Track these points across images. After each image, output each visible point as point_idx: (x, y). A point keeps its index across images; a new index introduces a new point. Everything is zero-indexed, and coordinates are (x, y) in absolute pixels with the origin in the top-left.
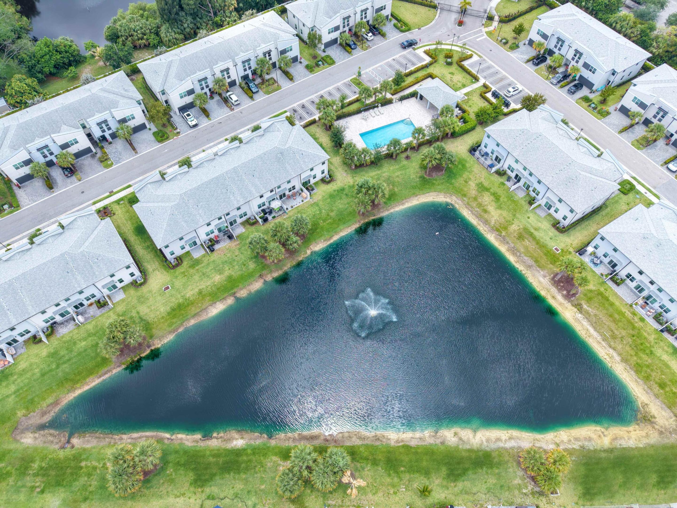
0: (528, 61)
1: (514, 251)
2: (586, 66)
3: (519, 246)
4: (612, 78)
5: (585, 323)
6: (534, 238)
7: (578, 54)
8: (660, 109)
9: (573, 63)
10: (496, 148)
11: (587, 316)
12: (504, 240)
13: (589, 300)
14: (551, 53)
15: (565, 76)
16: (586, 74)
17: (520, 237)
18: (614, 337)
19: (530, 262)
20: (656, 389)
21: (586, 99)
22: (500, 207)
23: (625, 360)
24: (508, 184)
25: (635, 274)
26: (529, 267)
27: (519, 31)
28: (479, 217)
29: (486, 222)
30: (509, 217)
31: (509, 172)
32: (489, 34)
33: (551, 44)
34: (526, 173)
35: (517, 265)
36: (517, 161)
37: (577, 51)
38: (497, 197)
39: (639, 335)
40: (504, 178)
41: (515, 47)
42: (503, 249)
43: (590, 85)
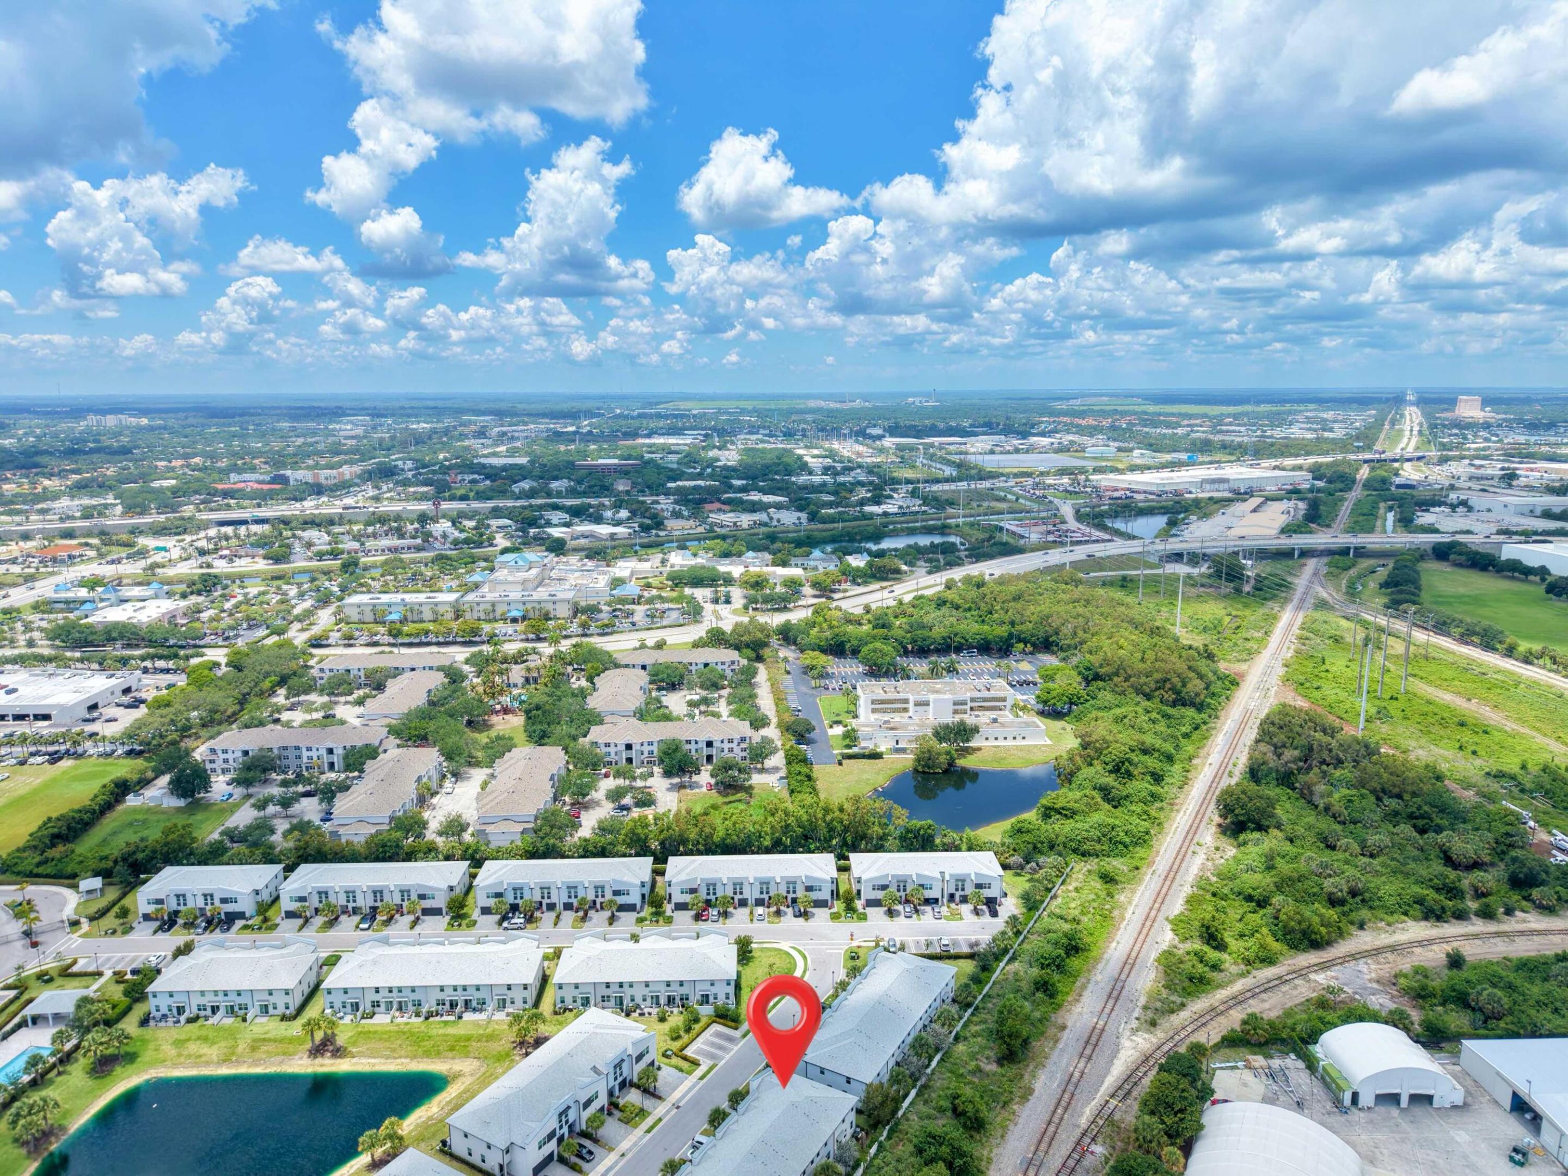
0: (155, 932)
1: (256, 1063)
2: (224, 901)
3: (257, 1055)
4: (259, 898)
5: (364, 1060)
6: (269, 1040)
7: (208, 897)
8: (320, 893)
9: (209, 907)
10: (170, 1001)
11: (361, 1055)
12: (239, 1062)
13: (354, 1044)
14: (176, 913)
15: (209, 922)
16: (230, 908)
17: (254, 1049)
18: (394, 1050)
19: (280, 1058)
20: (450, 1054)
21: (246, 927)
22: (213, 1043)
23: (413, 1057)
24: (211, 1021)
25: (376, 997)
26: (282, 1062)
27: (124, 913)
28: (196, 1065)
29: (207, 1064)
30: (231, 1043)
31: (202, 1013)
32: (84, 936)
33: (172, 905)
34: (221, 997)
35: (268, 1071)
36: (203, 993)
37: (205, 895)
38: (205, 1039)
39: (412, 1034)
40: (201, 1021)
41: (129, 929)
42: (243, 1070)
43: (241, 915)
